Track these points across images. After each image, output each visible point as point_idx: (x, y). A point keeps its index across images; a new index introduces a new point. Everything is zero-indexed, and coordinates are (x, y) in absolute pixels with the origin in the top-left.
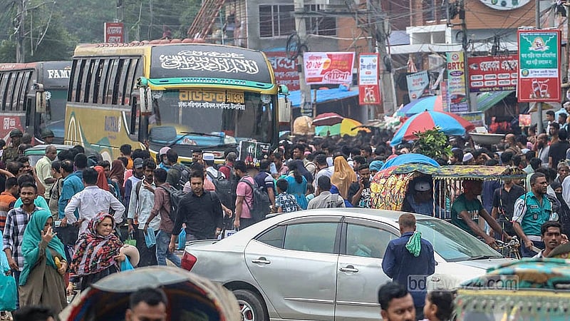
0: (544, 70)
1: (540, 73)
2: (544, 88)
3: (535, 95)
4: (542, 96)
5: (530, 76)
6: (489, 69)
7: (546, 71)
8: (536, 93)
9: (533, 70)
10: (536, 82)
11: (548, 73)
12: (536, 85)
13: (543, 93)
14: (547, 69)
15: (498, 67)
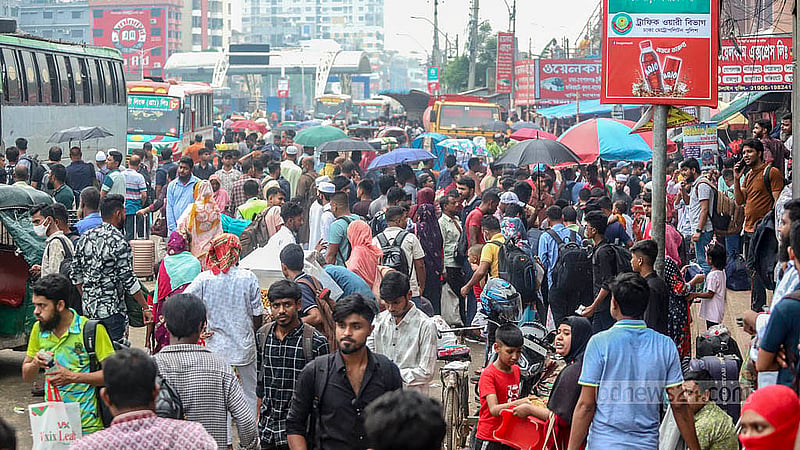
0: (673, 16)
1: (661, 25)
2: (672, 66)
3: (647, 87)
4: (667, 88)
5: (636, 32)
6: (730, 58)
7: (678, 21)
8: (649, 80)
9: (642, 16)
10: (649, 49)
11: (684, 26)
12: (650, 59)
13: (669, 82)
14: (681, 16)
15: (744, 54)
